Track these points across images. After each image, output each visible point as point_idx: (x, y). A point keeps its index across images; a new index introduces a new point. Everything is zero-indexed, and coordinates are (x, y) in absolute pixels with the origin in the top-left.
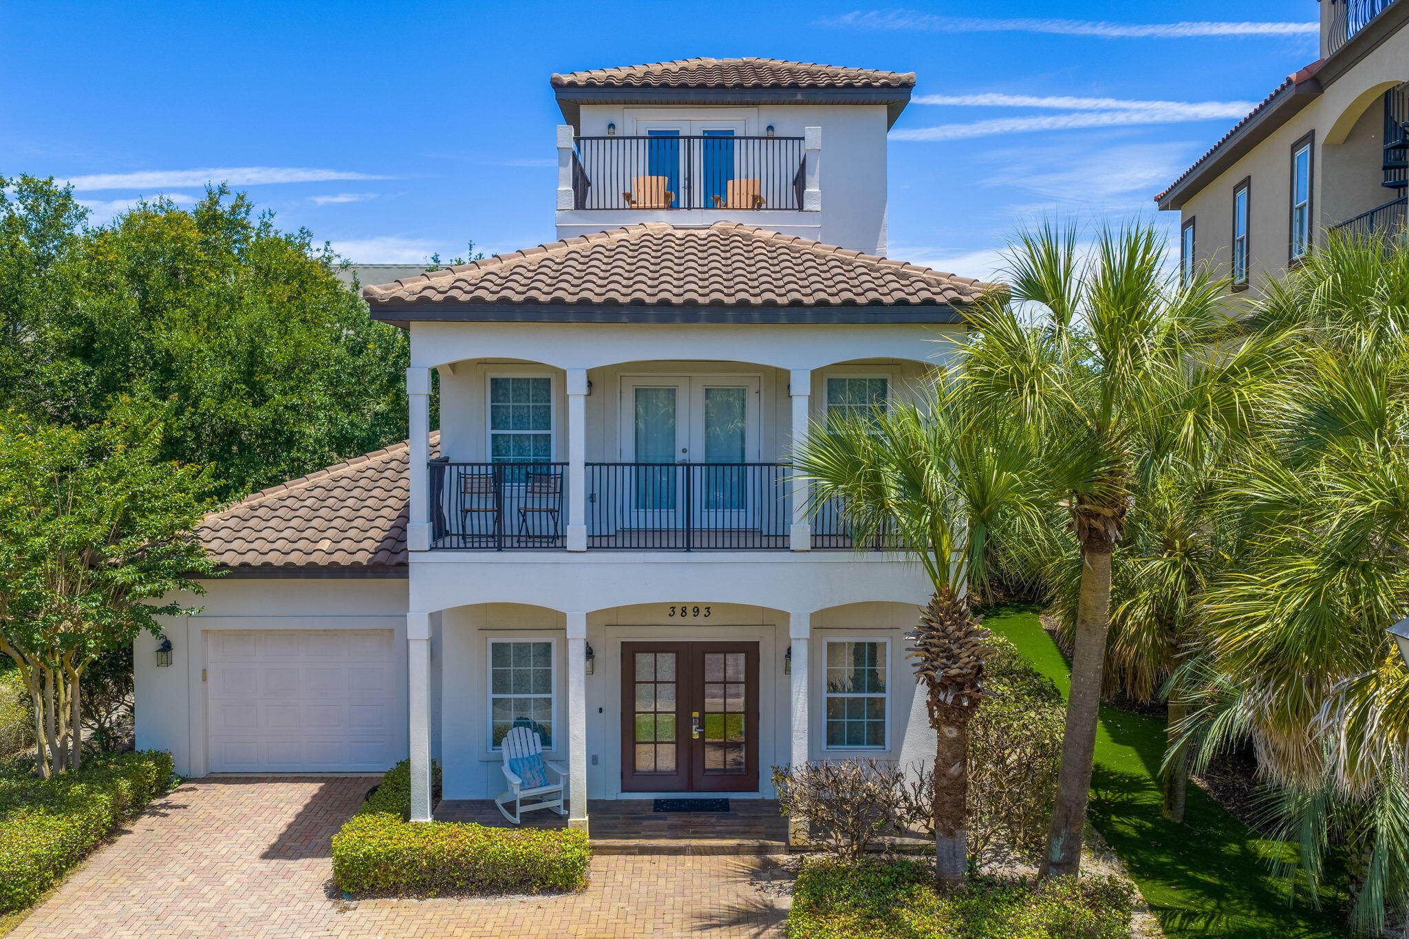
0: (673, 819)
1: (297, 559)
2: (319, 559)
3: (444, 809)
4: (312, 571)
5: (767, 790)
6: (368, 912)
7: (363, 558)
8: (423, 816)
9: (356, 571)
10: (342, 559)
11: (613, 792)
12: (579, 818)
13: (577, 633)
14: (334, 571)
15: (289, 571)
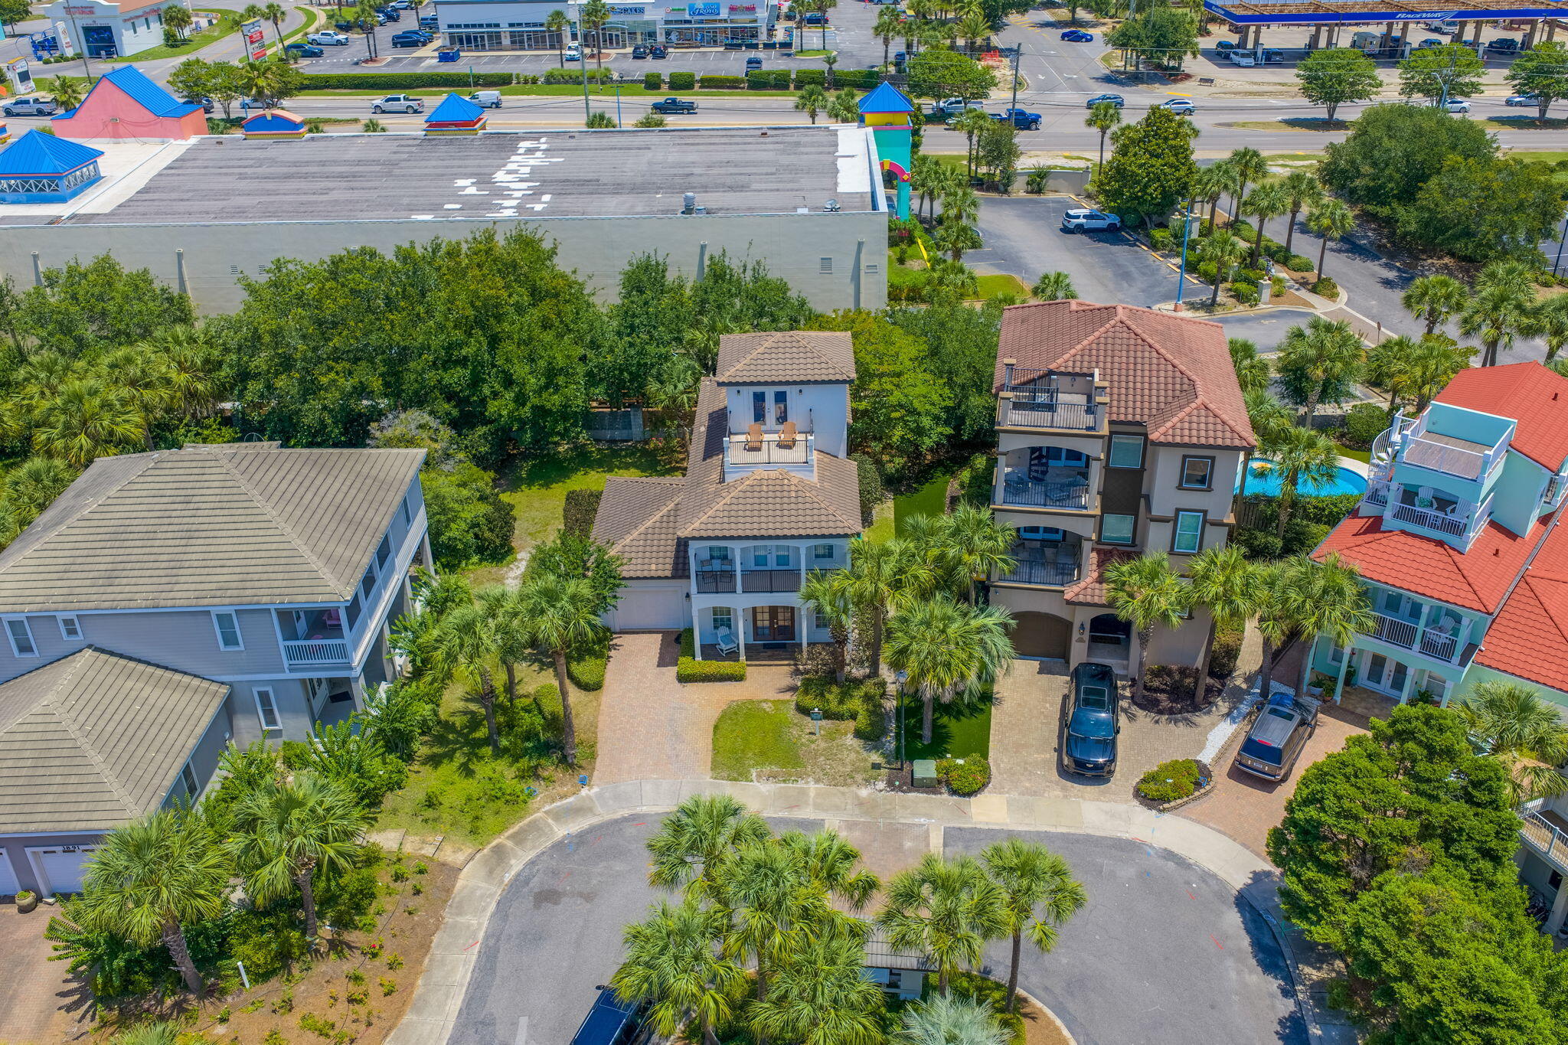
0: (770, 653)
1: (646, 574)
2: (653, 574)
3: (705, 657)
4: (652, 578)
5: (797, 641)
6: (691, 688)
7: (668, 573)
8: (699, 658)
9: (666, 578)
10: (660, 573)
11: (751, 642)
12: (743, 658)
13: (740, 613)
14: (659, 578)
15: (645, 578)
